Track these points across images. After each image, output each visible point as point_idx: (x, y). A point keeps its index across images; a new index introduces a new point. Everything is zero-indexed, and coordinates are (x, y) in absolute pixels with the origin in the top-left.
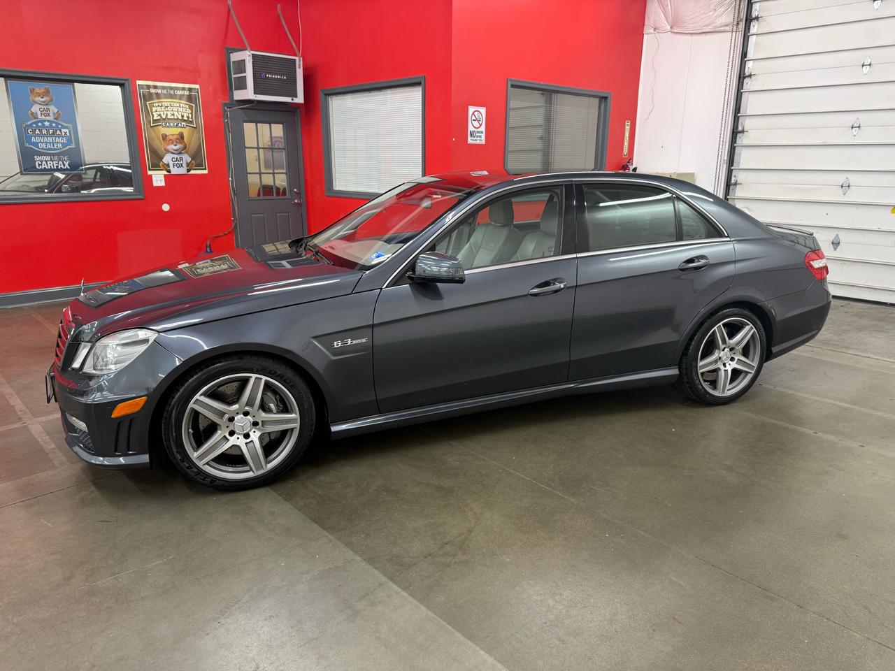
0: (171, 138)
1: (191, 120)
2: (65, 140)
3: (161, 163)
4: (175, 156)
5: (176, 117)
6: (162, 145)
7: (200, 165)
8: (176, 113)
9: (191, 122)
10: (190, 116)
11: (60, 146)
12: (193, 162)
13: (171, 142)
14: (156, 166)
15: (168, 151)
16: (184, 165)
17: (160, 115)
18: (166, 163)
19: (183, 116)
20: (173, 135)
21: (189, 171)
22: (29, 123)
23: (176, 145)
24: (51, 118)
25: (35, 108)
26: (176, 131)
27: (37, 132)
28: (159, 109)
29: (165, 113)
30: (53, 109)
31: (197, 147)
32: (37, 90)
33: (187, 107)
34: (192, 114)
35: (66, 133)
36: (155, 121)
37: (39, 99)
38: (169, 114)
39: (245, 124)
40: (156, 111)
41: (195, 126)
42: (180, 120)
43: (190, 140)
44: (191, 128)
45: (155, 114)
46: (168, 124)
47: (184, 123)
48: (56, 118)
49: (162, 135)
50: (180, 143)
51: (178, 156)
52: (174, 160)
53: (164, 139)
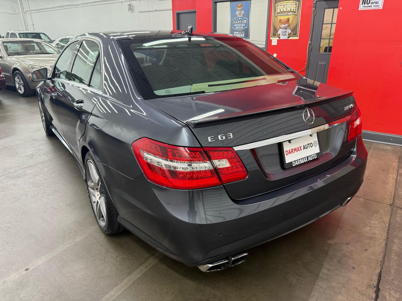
0: (283, 21)
1: (295, 11)
2: (244, 25)
3: (277, 34)
4: (283, 30)
5: (287, 10)
6: (278, 25)
7: (295, 34)
8: (288, 8)
9: (295, 12)
10: (295, 8)
11: (242, 27)
12: (292, 33)
13: (284, 23)
14: (274, 35)
15: (280, 28)
16: (287, 34)
17: (280, 10)
18: (279, 34)
19: (291, 9)
20: (284, 19)
21: (289, 37)
22: (234, 19)
23: (285, 25)
24: (241, 16)
25: (237, 13)
26: (286, 17)
27: (236, 22)
28: (280, 7)
29: (283, 8)
30: (243, 12)
31: (295, 25)
32: (239, 5)
33: (294, 4)
34: (296, 7)
35: (245, 22)
36: (278, 13)
37: (239, 9)
38: (285, 9)
39: (326, 10)
40: (279, 8)
41: (296, 14)
42: (290, 11)
43: (292, 22)
44: (294, 15)
45: (278, 10)
46: (283, 14)
47: (291, 13)
48: (243, 16)
49: (280, 20)
50: (287, 23)
51: (285, 30)
52: (283, 32)
53: (280, 22)
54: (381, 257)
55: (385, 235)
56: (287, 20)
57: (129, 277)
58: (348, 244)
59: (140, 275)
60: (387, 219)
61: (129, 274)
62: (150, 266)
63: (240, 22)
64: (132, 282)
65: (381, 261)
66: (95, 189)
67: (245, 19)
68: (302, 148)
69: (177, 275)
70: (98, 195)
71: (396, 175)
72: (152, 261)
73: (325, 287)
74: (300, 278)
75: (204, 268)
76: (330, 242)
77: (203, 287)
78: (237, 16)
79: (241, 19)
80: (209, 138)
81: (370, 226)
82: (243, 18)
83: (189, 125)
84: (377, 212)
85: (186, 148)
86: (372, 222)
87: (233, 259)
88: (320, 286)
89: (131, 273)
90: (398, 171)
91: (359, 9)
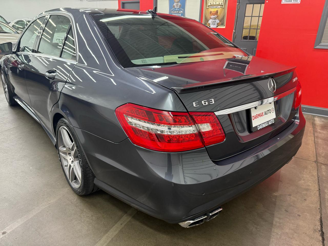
0: (213, 13)
1: (222, 4)
2: (181, 15)
3: (208, 23)
4: (213, 20)
5: (217, 4)
6: (209, 15)
7: (222, 24)
8: (217, 2)
9: (223, 6)
10: (222, 3)
12: (220, 23)
13: (213, 14)
15: (211, 18)
16: (216, 24)
17: (211, 3)
18: (209, 23)
19: (219, 3)
20: (214, 12)
21: (217, 26)
22: (172, 9)
23: (214, 16)
24: (178, 7)
25: (175, 4)
26: (215, 10)
27: (174, 12)
29: (213, 2)
30: (179, 4)
34: (223, 2)
35: (181, 12)
36: (208, 6)
38: (214, 2)
39: (247, 5)
40: (210, 2)
41: (223, 7)
42: (218, 5)
43: (220, 14)
44: (222, 8)
45: (209, 3)
46: (213, 7)
47: (219, 6)
48: (180, 7)
49: (210, 12)
50: (216, 15)
51: (214, 20)
52: (212, 22)
53: (210, 13)
54: (319, 205)
55: (317, 186)
56: (216, 12)
57: (107, 235)
58: (290, 195)
59: (117, 232)
60: (315, 174)
61: (107, 231)
62: (125, 224)
63: (178, 12)
64: (110, 239)
65: (319, 209)
66: (67, 154)
67: (181, 10)
68: (264, 114)
69: (151, 230)
70: (70, 159)
71: (314, 138)
72: (126, 219)
73: (280, 233)
74: (258, 227)
75: (185, 224)
76: (276, 195)
77: (176, 240)
78: (174, 7)
79: (178, 10)
80: (194, 103)
81: (304, 180)
82: (180, 9)
83: (176, 91)
84: (306, 168)
85: (170, 112)
86: (305, 176)
87: (211, 214)
88: (276, 233)
89: (108, 231)
90: (314, 134)
91: (282, 3)
